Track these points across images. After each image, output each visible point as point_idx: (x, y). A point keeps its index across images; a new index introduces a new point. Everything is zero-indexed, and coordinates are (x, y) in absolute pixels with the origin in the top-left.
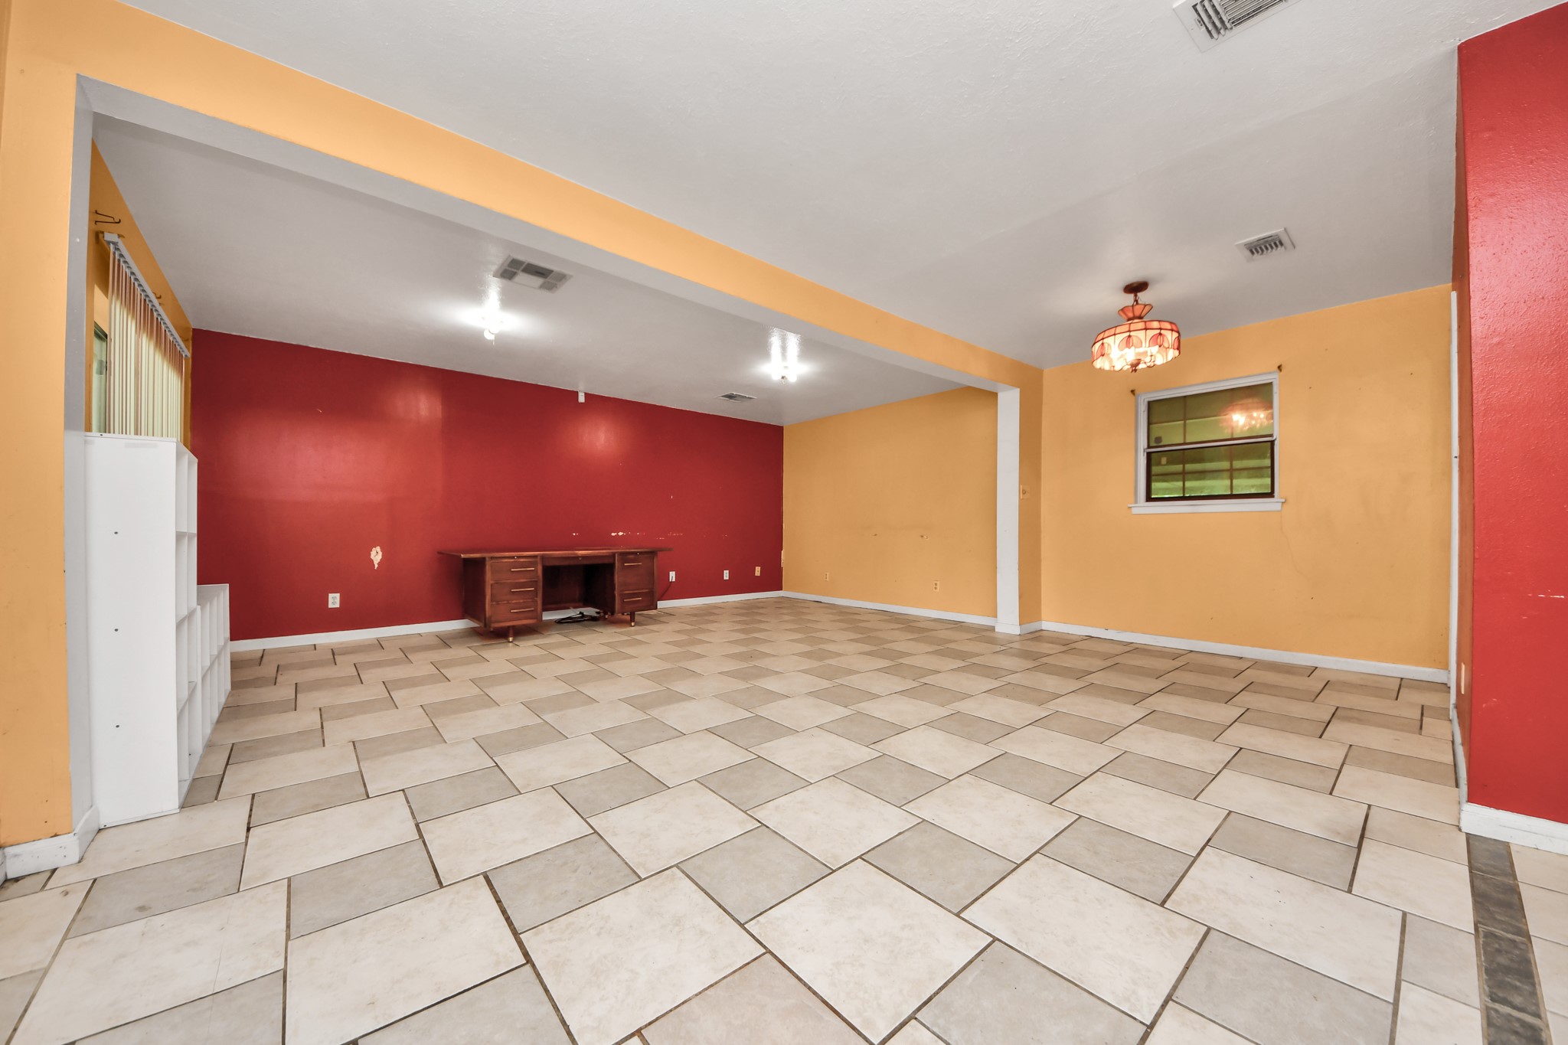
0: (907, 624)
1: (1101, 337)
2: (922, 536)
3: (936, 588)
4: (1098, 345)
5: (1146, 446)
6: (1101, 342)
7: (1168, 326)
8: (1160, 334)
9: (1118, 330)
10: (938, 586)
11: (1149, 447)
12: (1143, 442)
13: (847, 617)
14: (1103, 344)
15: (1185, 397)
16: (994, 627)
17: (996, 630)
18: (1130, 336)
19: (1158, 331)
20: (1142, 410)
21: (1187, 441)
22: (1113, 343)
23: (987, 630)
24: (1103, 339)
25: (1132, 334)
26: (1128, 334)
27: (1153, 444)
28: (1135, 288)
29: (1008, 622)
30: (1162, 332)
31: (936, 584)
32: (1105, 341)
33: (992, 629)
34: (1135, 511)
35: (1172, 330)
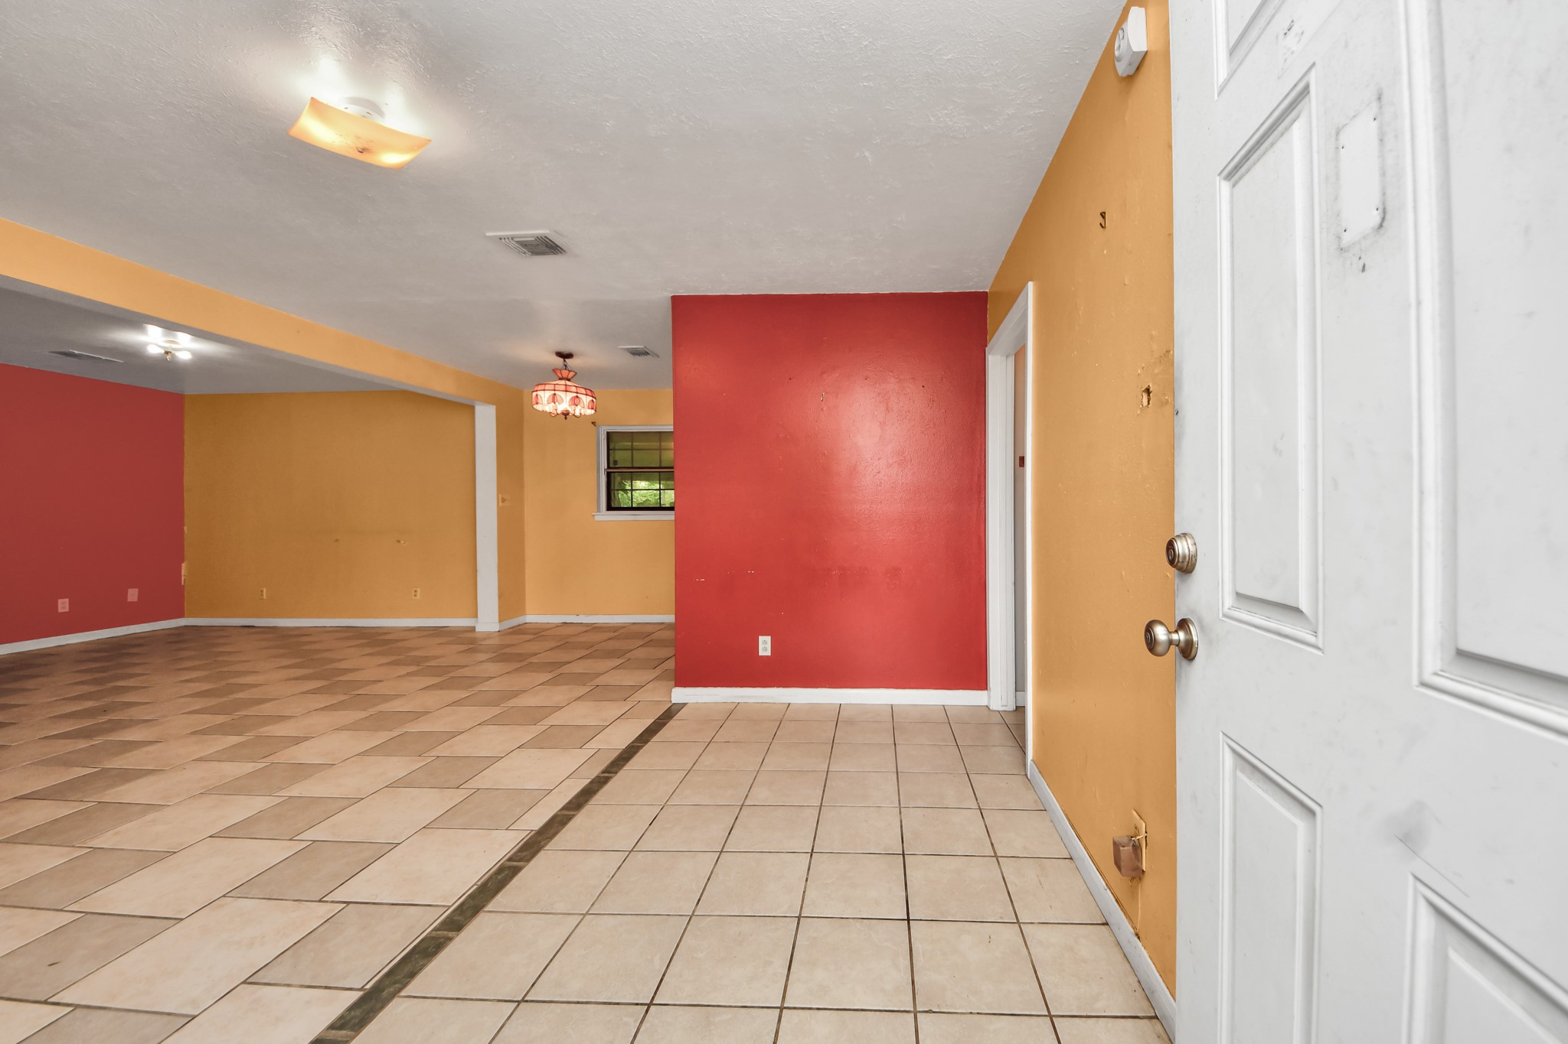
0: (374, 640)
1: (537, 388)
2: (399, 541)
3: (415, 596)
4: (532, 394)
5: (606, 467)
6: (534, 393)
7: (583, 391)
8: (577, 397)
9: (547, 387)
10: (418, 593)
11: (609, 467)
12: (604, 464)
13: (288, 642)
15: (632, 432)
16: (474, 627)
17: (477, 630)
18: (555, 394)
19: (575, 395)
20: (603, 438)
21: (635, 466)
22: (543, 396)
23: (467, 631)
25: (556, 392)
26: (553, 392)
27: (611, 466)
28: (565, 356)
29: (488, 621)
30: (579, 395)
31: (416, 591)
32: (536, 393)
33: (473, 629)
34: (597, 518)
35: (586, 395)
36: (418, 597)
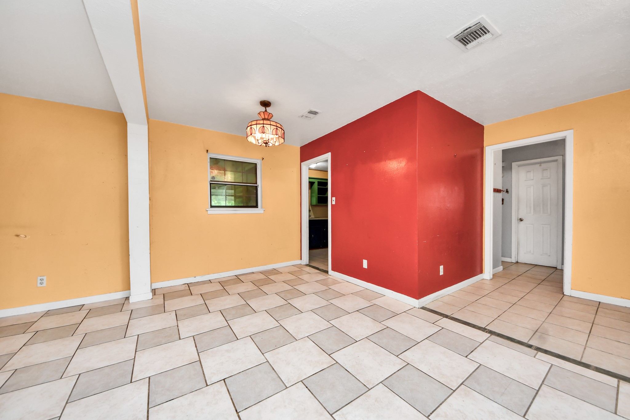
1: (250, 124)
2: (17, 236)
4: (249, 128)
6: (250, 127)
9: (258, 122)
11: (211, 181)
12: (209, 178)
14: (251, 128)
16: (128, 299)
17: (132, 301)
22: (256, 128)
24: (251, 125)
28: (265, 104)
30: (278, 128)
32: (252, 126)
33: (126, 301)
34: (209, 212)
36: (44, 285)
